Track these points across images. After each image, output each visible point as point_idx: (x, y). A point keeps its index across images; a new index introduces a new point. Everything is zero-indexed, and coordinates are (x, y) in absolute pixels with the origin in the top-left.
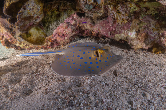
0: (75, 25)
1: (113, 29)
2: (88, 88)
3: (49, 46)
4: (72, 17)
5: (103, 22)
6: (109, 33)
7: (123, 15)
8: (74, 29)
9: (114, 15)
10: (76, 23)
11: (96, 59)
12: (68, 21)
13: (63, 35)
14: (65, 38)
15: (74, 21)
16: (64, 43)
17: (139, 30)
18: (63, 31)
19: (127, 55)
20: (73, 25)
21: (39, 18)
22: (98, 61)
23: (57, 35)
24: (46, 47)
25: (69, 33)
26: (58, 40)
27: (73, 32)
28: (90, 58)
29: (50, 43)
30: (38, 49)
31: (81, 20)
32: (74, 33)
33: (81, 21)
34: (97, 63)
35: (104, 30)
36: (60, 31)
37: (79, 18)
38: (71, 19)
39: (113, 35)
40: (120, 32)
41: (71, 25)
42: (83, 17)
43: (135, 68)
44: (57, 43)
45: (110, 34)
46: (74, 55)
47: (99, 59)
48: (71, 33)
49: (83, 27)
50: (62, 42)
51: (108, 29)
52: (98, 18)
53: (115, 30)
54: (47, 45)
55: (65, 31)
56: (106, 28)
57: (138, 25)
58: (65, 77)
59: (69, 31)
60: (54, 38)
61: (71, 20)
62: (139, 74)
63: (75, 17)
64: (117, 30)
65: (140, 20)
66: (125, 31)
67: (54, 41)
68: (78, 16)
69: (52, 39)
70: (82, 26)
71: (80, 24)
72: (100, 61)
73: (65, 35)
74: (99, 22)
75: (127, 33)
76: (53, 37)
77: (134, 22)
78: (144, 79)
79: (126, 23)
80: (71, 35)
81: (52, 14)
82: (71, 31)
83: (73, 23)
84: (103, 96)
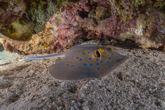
0: (78, 26)
1: (118, 27)
2: (84, 95)
3: (53, 50)
4: (74, 19)
5: (106, 21)
6: (114, 32)
7: (127, 10)
8: (76, 31)
9: (117, 12)
10: (79, 24)
11: (97, 60)
12: (71, 23)
13: (66, 38)
14: (67, 41)
15: (76, 23)
16: (67, 46)
17: (146, 27)
18: (66, 33)
19: (135, 55)
20: (75, 27)
21: (17, 6)
22: (99, 62)
23: (59, 38)
24: (49, 51)
25: (71, 35)
26: (61, 43)
27: (75, 34)
28: (90, 59)
29: (53, 47)
30: (41, 54)
31: (83, 21)
32: (76, 35)
33: (84, 22)
34: (98, 64)
35: (108, 30)
36: (62, 34)
37: (82, 19)
38: (73, 20)
39: (118, 34)
40: (125, 30)
41: (74, 27)
42: (85, 18)
43: (144, 70)
44: (60, 46)
45: (115, 34)
46: (73, 57)
47: (100, 60)
48: (73, 35)
50: (65, 46)
51: (111, 28)
52: (101, 18)
53: (120, 29)
54: (50, 49)
55: (68, 34)
57: (145, 21)
58: (60, 81)
59: (71, 33)
60: (57, 41)
61: (74, 21)
62: (150, 77)
63: (77, 19)
64: (121, 29)
65: (147, 15)
66: (131, 29)
67: (57, 45)
68: (80, 18)
69: (55, 43)
70: (84, 28)
71: (82, 25)
72: (101, 62)
73: (68, 38)
74: (102, 21)
75: (133, 31)
77: (139, 17)
78: (156, 83)
79: (132, 19)
80: (74, 37)
82: (73, 33)
83: (75, 24)
84: (102, 105)
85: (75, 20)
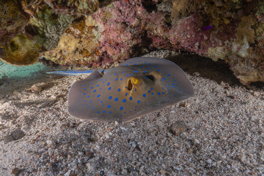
0: (138, 26)
1: (205, 36)
2: (98, 147)
3: (97, 63)
4: (134, 12)
5: (186, 22)
6: (197, 44)
7: (220, 8)
8: (135, 35)
9: (203, 9)
10: (141, 23)
11: (126, 94)
12: (127, 20)
13: (117, 44)
14: (120, 50)
15: (136, 19)
16: (119, 58)
17: (255, 41)
18: (117, 37)
20: (134, 28)
23: (107, 45)
24: (92, 64)
25: (126, 42)
26: (110, 53)
27: (132, 39)
28: (119, 90)
29: (97, 58)
30: (80, 67)
31: (149, 17)
32: (134, 42)
33: (149, 20)
34: (125, 101)
35: (188, 38)
36: (111, 37)
37: (147, 13)
38: (132, 15)
39: (205, 49)
40: (215, 43)
41: (131, 27)
42: (153, 12)
43: (223, 124)
44: (108, 57)
45: (199, 47)
47: (130, 95)
48: (129, 42)
49: (151, 31)
50: (115, 58)
52: (181, 14)
53: (209, 39)
54: (93, 61)
55: (121, 38)
56: (191, 35)
57: (253, 30)
59: (126, 38)
60: (103, 49)
61: (132, 17)
62: (226, 139)
63: (139, 12)
64: (211, 39)
65: (258, 20)
66: (226, 42)
67: (103, 55)
68: (145, 10)
69: (100, 52)
70: (149, 30)
71: (146, 24)
73: (121, 45)
74: (180, 21)
75: (229, 46)
76: (101, 48)
77: (243, 22)
79: (228, 24)
80: (130, 45)
81: (43, 14)
82: (130, 37)
83: (134, 23)
85: (135, 14)
